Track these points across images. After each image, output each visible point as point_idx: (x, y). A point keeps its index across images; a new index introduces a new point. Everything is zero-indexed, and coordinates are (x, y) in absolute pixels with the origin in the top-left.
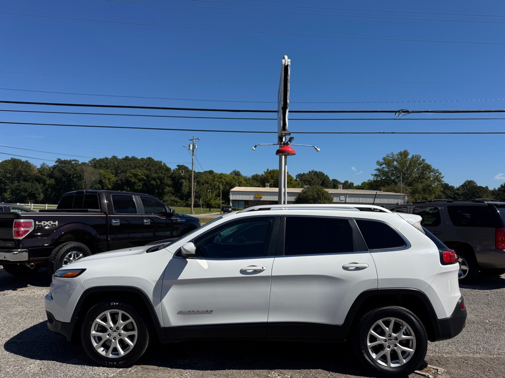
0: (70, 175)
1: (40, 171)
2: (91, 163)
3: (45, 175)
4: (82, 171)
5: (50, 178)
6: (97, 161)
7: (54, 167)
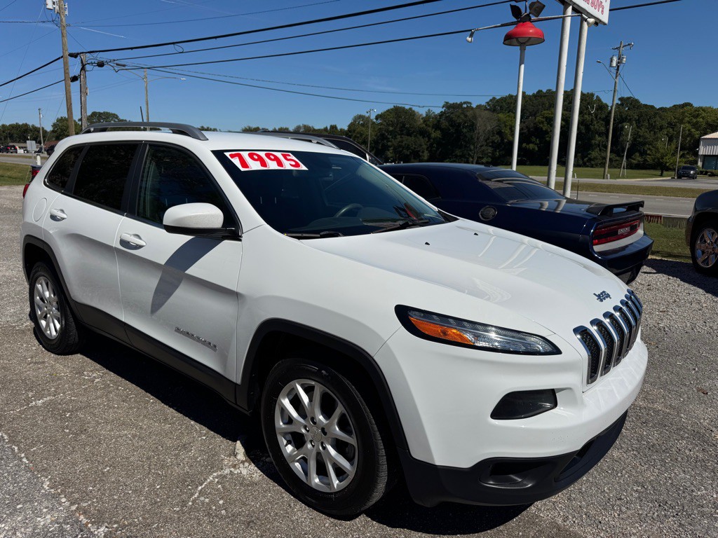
0: (460, 124)
1: (424, 121)
2: (489, 105)
3: (429, 126)
4: (475, 117)
5: (436, 130)
6: (498, 101)
7: (442, 114)
